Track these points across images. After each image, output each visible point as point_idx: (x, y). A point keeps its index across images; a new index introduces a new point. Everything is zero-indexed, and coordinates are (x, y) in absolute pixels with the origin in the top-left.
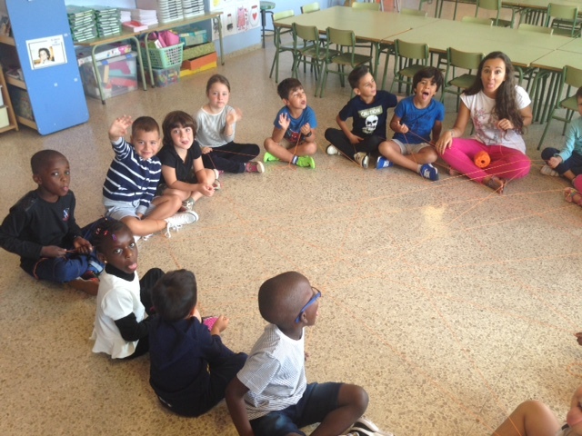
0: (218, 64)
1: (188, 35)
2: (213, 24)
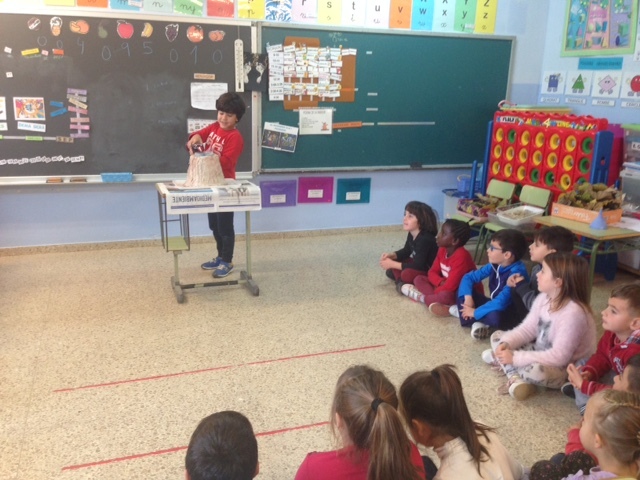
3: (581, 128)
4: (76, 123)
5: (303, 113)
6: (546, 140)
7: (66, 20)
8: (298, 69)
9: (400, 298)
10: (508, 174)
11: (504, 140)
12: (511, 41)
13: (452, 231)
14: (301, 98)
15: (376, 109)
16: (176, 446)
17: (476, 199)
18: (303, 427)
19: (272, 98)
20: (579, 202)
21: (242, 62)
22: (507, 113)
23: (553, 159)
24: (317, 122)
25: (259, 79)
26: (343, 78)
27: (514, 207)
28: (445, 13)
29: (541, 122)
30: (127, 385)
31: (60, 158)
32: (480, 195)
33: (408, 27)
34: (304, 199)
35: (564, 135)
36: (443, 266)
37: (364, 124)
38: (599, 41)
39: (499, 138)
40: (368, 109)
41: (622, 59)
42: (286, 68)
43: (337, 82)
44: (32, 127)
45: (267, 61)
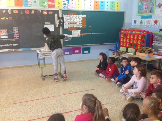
3: (142, 33)
4: (15, 36)
5: (73, 31)
6: (134, 36)
7: (12, 10)
8: (71, 20)
9: (99, 77)
10: (124, 45)
11: (123, 37)
12: (124, 12)
13: (111, 60)
14: (72, 28)
15: (91, 30)
16: (44, 117)
17: (117, 52)
18: (76, 111)
19: (65, 28)
20: (142, 52)
21: (57, 19)
22: (124, 30)
23: (136, 41)
24: (77, 34)
25: (62, 23)
26: (83, 22)
27: (126, 53)
28: (107, 6)
29: (132, 32)
30: (31, 102)
31: (12, 45)
32: (118, 51)
33: (98, 9)
34: (74, 53)
35: (138, 35)
36: (109, 69)
37: (88, 34)
38: (146, 11)
39: (122, 36)
40: (89, 30)
41: (152, 16)
42: (68, 21)
43: (81, 23)
44: (4, 37)
45: (64, 19)
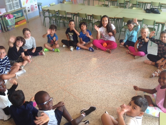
0: (26, 22)
1: (16, 14)
2: (23, 11)
